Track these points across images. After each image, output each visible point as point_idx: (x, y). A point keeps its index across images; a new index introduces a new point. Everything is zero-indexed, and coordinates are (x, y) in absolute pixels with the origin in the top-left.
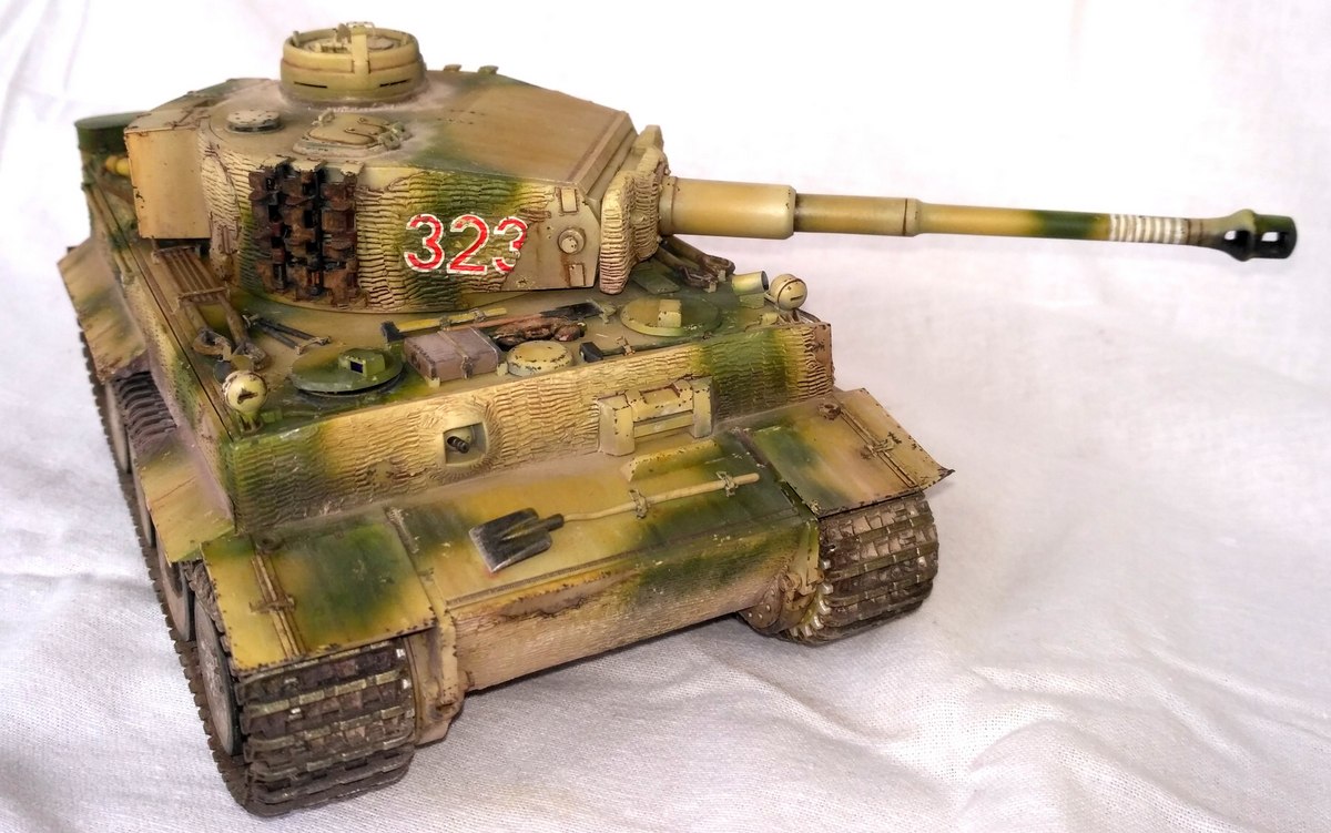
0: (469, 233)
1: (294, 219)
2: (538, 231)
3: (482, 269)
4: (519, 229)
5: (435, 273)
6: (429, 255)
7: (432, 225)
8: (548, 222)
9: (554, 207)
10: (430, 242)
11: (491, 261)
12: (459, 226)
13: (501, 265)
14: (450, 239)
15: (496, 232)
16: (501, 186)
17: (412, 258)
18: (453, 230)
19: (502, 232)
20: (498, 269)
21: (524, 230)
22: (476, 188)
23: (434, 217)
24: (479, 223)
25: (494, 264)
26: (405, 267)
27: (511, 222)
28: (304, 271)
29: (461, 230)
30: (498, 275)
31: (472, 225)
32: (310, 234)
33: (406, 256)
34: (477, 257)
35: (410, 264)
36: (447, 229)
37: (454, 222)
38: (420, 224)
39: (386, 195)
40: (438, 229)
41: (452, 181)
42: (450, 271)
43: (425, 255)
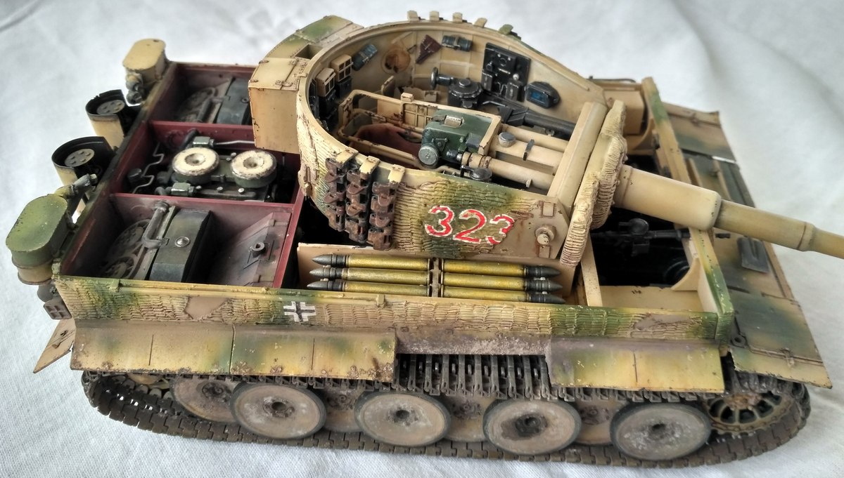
0: (472, 221)
1: (352, 193)
2: (522, 224)
3: (477, 240)
4: (508, 223)
5: (446, 238)
6: (442, 229)
7: (447, 213)
8: (530, 220)
9: (537, 212)
10: (444, 223)
11: (484, 238)
12: (466, 216)
13: (491, 240)
14: (458, 223)
15: (491, 221)
16: (500, 196)
17: (429, 228)
18: (461, 217)
19: (496, 223)
20: (489, 242)
21: (512, 223)
22: (481, 195)
23: (449, 209)
24: (481, 216)
25: (487, 239)
26: (424, 232)
27: (504, 217)
28: (356, 226)
29: (467, 219)
30: (488, 245)
31: (475, 216)
32: (362, 207)
33: (426, 226)
34: (476, 233)
35: (428, 232)
36: (457, 216)
37: (463, 213)
38: (438, 211)
39: (418, 191)
40: (450, 216)
41: (466, 189)
42: (455, 239)
43: (438, 227)
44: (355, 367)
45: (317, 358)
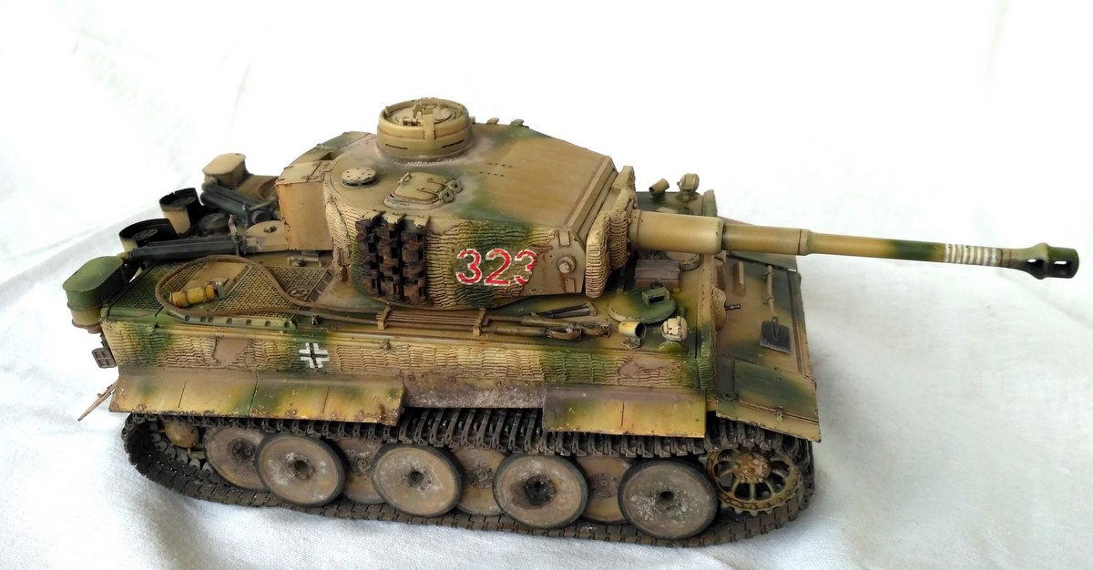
0: (498, 260)
1: (385, 251)
2: (544, 258)
3: (507, 283)
4: (531, 258)
5: (477, 285)
6: (472, 275)
7: (474, 256)
8: (551, 252)
9: (555, 243)
10: (473, 266)
11: (513, 278)
12: (491, 256)
13: (519, 280)
14: (486, 265)
15: (516, 259)
16: (519, 230)
17: (461, 276)
18: (487, 259)
19: (520, 260)
20: (517, 283)
21: (535, 258)
22: (502, 232)
23: (475, 251)
24: (505, 254)
25: (515, 279)
26: (456, 282)
27: (526, 253)
28: (391, 285)
29: (493, 259)
30: (517, 286)
31: (500, 255)
32: (395, 262)
33: (457, 275)
34: (504, 275)
35: (460, 280)
36: (483, 258)
37: (488, 253)
38: (466, 255)
39: (443, 237)
40: (478, 258)
41: (487, 228)
42: (486, 284)
43: (469, 274)
44: (362, 412)
45: (329, 404)
